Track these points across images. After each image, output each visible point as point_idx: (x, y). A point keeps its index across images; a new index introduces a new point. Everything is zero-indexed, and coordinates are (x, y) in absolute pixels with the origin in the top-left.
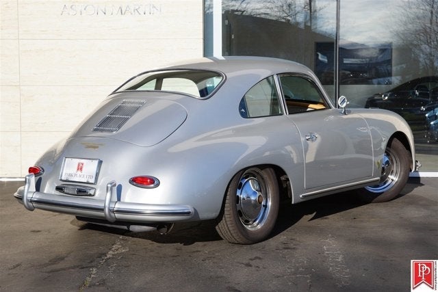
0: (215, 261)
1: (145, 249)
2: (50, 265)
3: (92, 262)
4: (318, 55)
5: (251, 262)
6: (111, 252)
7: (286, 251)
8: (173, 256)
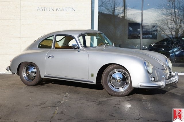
0: (102, 105)
1: (75, 100)
2: (41, 105)
3: (56, 104)
4: (129, 28)
5: (116, 106)
6: (62, 101)
8: (86, 103)
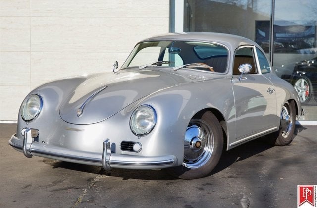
2: (53, 185)
5: (204, 187)
7: (230, 179)
